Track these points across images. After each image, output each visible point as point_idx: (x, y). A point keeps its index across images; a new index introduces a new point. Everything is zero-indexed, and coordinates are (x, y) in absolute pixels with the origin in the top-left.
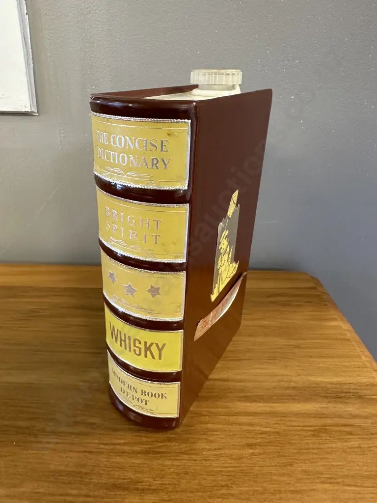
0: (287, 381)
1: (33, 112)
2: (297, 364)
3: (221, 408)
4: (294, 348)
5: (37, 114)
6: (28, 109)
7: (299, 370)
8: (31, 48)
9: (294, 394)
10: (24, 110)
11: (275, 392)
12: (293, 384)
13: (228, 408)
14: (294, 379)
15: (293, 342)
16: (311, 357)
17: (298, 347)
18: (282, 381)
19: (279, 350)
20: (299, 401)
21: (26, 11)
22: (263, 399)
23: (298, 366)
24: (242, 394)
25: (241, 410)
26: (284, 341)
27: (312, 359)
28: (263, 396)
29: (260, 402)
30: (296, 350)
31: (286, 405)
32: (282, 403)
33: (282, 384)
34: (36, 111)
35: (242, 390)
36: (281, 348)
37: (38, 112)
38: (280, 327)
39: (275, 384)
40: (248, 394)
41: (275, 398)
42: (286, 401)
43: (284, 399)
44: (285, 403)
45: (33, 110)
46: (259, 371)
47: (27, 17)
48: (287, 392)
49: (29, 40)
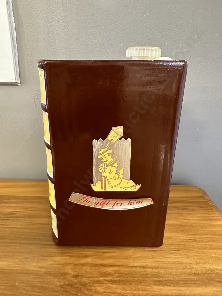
0: (190, 268)
1: (17, 83)
2: (196, 254)
3: (142, 291)
4: (193, 241)
5: (20, 84)
6: (14, 81)
7: (197, 259)
8: (17, 43)
9: (196, 279)
10: (11, 82)
11: (181, 277)
12: (194, 271)
13: (147, 291)
14: (195, 266)
15: (191, 237)
16: (205, 249)
17: (195, 240)
18: (186, 268)
19: (182, 243)
20: (200, 286)
21: (13, 21)
22: (172, 283)
23: (197, 256)
24: (156, 279)
25: (156, 292)
26: (185, 236)
27: (206, 251)
28: (172, 280)
29: (170, 286)
30: (194, 243)
31: (191, 288)
32: (187, 286)
33: (185, 271)
34: (19, 83)
35: (157, 275)
36: (183, 242)
37: (20, 83)
38: (182, 226)
39: (181, 271)
40: (161, 279)
41: (181, 282)
42: (190, 285)
43: (188, 284)
44: (189, 286)
45: (17, 82)
46: (169, 260)
47: (14, 24)
48: (191, 277)
49: (16, 38)
